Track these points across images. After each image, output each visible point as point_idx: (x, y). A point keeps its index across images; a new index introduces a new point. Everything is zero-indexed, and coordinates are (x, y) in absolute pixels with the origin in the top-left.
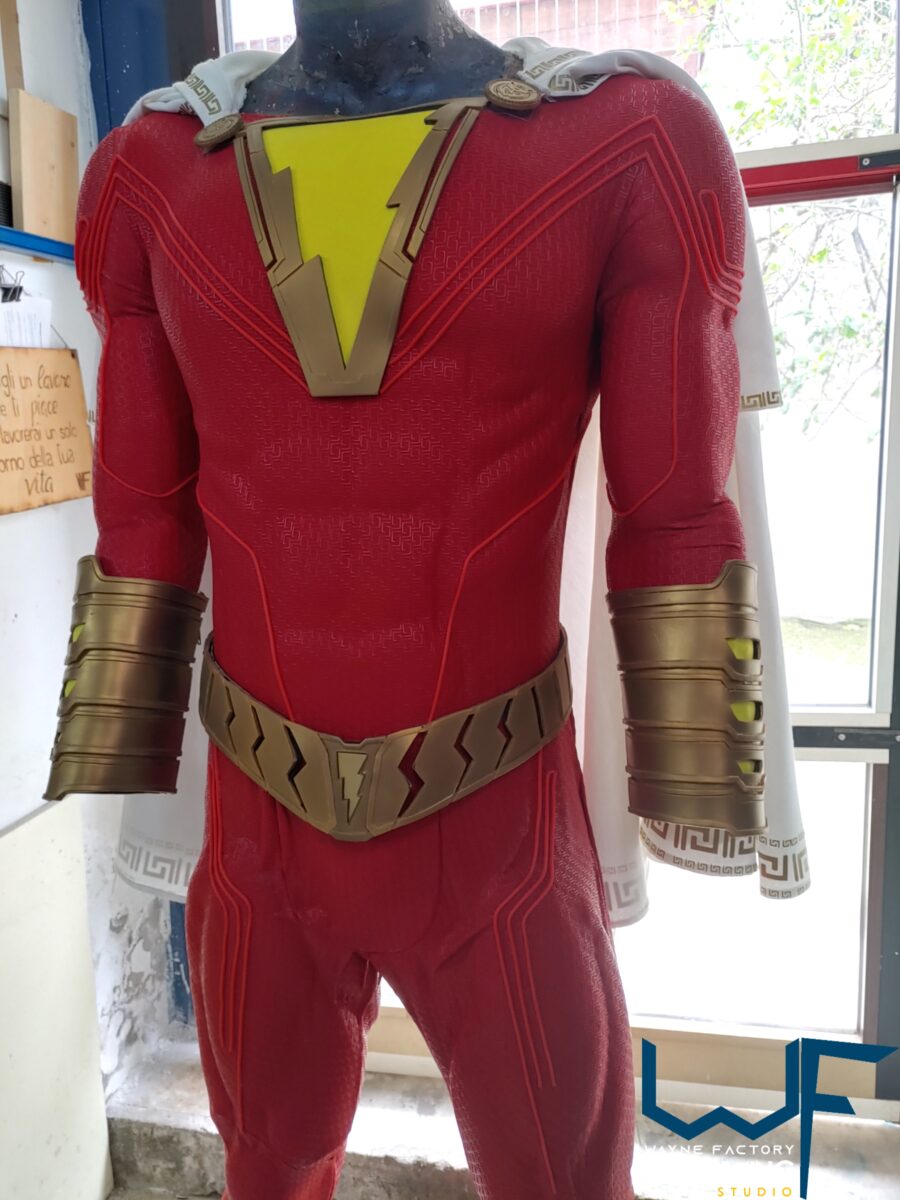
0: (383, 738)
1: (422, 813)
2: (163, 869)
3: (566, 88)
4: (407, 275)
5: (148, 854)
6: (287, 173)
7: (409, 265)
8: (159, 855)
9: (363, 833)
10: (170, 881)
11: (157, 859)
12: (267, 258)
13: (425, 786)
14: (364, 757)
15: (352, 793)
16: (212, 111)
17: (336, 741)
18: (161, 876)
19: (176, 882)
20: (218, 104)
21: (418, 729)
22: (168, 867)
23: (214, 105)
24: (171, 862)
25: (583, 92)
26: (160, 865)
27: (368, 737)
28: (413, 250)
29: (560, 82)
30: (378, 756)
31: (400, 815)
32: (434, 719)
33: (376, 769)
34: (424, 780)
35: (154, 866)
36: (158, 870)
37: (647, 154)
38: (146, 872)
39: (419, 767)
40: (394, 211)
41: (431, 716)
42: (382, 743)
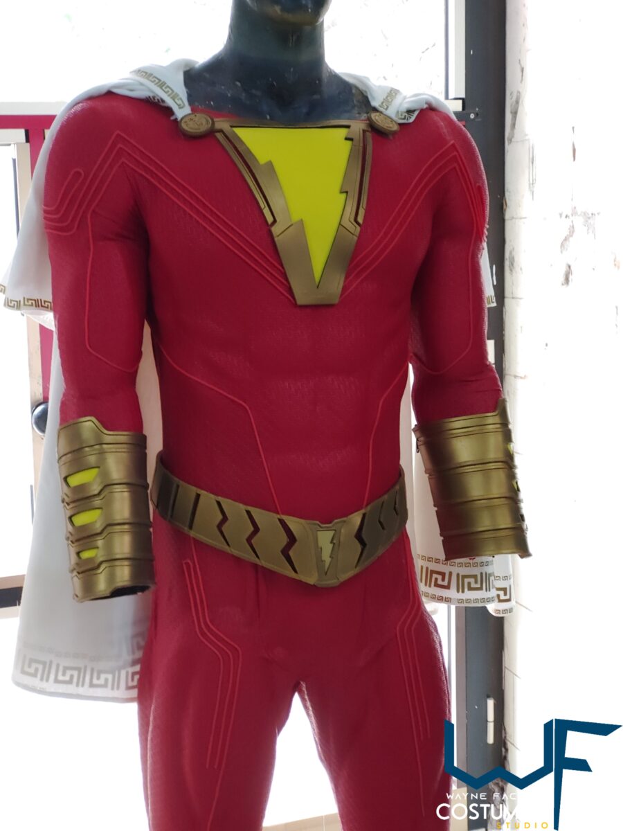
0: (345, 519)
1: (367, 563)
2: (72, 676)
3: (404, 119)
4: (358, 235)
5: (58, 666)
6: (270, 165)
7: (358, 228)
8: (67, 664)
9: (336, 581)
10: (77, 685)
11: (66, 669)
12: (270, 219)
13: (368, 546)
14: (334, 532)
15: (326, 556)
16: (180, 107)
17: (315, 524)
18: (70, 682)
19: (83, 685)
20: (183, 102)
21: (363, 511)
22: (75, 673)
23: (179, 102)
24: (78, 669)
25: (411, 120)
26: (69, 673)
27: (336, 519)
28: (360, 220)
29: (402, 115)
30: (342, 531)
31: (356, 567)
32: (367, 505)
33: (342, 539)
34: (367, 542)
35: (64, 674)
36: (67, 678)
37: (456, 165)
38: (56, 681)
39: (364, 536)
40: (344, 195)
41: (365, 503)
42: (345, 521)
